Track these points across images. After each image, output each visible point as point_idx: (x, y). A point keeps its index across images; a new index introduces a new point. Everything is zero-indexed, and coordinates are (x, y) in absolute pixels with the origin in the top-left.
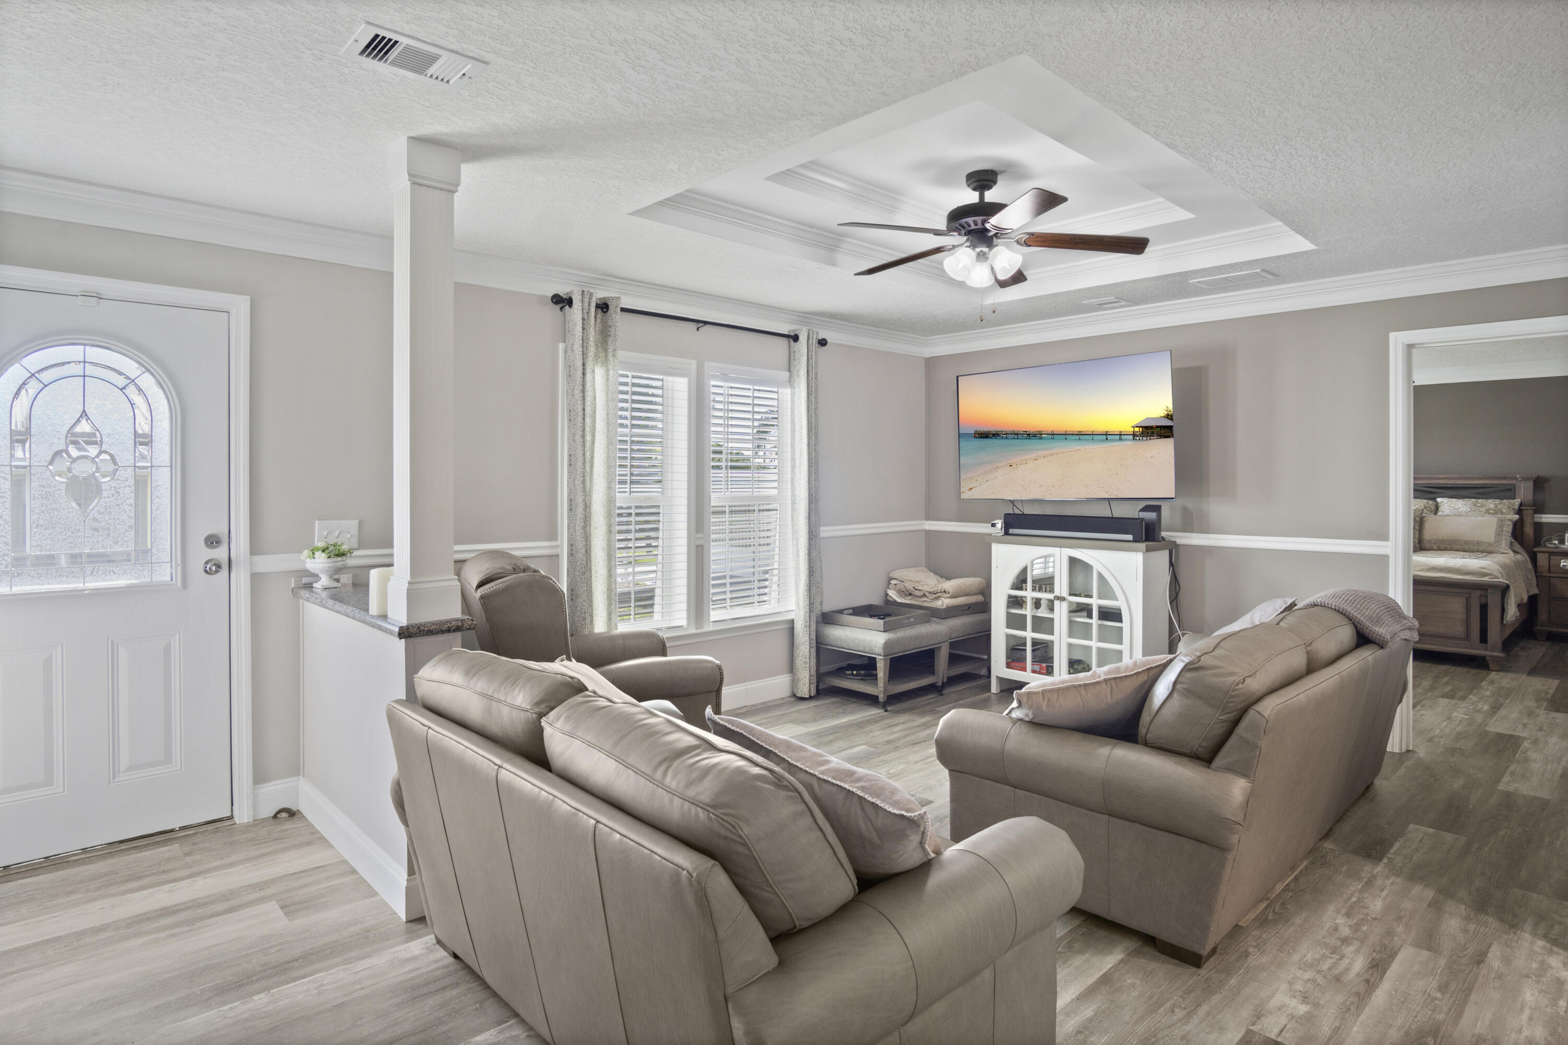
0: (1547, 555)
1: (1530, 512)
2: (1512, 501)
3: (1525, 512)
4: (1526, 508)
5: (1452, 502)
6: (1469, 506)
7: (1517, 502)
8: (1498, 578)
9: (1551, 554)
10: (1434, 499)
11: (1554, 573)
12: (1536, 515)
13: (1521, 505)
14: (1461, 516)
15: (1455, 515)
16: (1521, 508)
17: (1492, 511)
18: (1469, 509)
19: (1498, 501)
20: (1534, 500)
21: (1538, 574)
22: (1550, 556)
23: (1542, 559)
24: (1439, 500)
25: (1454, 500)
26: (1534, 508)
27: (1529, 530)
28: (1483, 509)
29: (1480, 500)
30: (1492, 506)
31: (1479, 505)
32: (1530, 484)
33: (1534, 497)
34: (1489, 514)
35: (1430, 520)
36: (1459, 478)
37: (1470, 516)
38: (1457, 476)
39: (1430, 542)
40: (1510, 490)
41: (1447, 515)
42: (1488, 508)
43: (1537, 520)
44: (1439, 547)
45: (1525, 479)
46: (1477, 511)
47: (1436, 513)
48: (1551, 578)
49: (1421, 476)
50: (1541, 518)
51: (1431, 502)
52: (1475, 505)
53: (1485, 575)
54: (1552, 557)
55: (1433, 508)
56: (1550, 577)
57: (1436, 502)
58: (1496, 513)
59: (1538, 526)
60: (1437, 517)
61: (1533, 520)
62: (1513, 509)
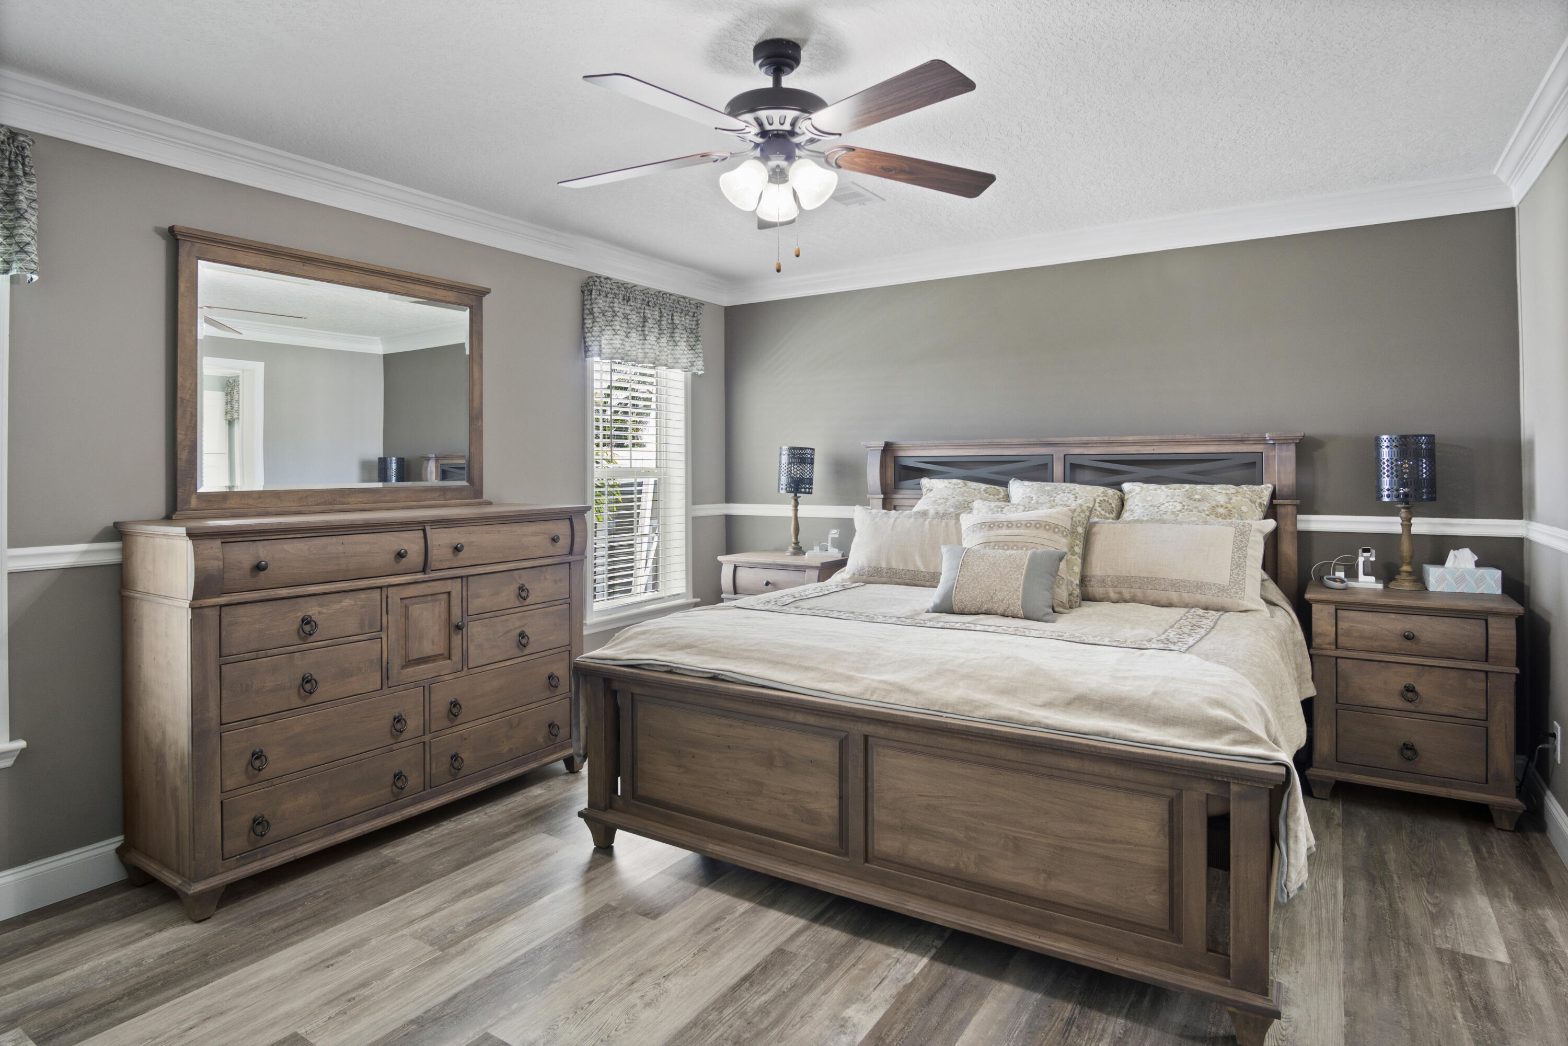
0: (1332, 609)
1: (1290, 509)
2: (1256, 487)
3: (1281, 510)
4: (1281, 502)
5: (1148, 490)
6: (1179, 499)
7: (1265, 491)
8: (1255, 740)
9: (1340, 606)
10: (1117, 486)
11: (1346, 649)
12: (1299, 517)
13: (1274, 495)
14: (1164, 522)
15: (1152, 521)
16: (1275, 502)
17: (1221, 510)
18: (1179, 507)
19: (1231, 488)
20: (1298, 484)
21: (1312, 651)
22: (1336, 610)
23: (1322, 617)
24: (1126, 486)
25: (1152, 486)
26: (1298, 502)
27: (1288, 549)
28: (1206, 506)
29: (1199, 487)
30: (1222, 499)
31: (1197, 497)
32: (1290, 453)
33: (1297, 478)
34: (1218, 515)
35: (1106, 532)
36: (1162, 443)
37: (1181, 523)
38: (1157, 437)
39: (1103, 581)
40: (1252, 464)
41: (1138, 521)
42: (1214, 503)
43: (1301, 526)
44: (1120, 593)
45: (1281, 442)
46: (1195, 511)
47: (1119, 516)
48: (1339, 661)
49: (1095, 438)
50: (1309, 521)
51: (1110, 491)
52: (1190, 498)
53: (1218, 728)
54: (1340, 613)
55: (1115, 503)
56: (1337, 658)
57: (1121, 491)
58: (1229, 515)
59: (1305, 538)
60: (1118, 525)
61: (1295, 525)
62: (1260, 504)
